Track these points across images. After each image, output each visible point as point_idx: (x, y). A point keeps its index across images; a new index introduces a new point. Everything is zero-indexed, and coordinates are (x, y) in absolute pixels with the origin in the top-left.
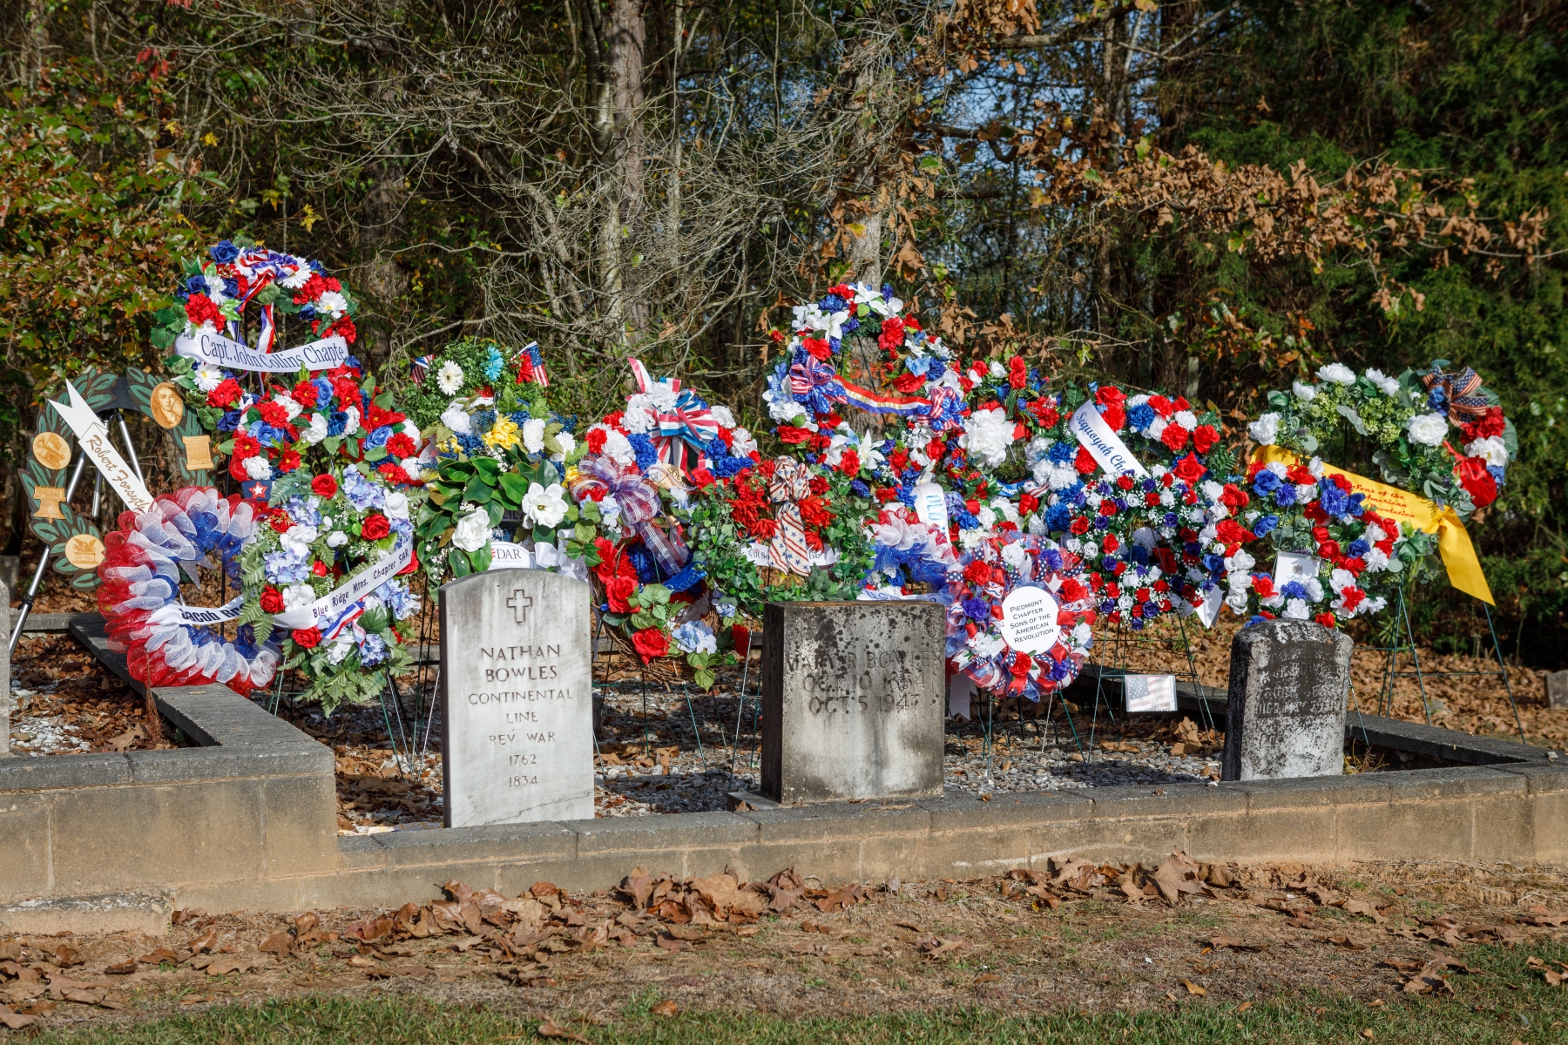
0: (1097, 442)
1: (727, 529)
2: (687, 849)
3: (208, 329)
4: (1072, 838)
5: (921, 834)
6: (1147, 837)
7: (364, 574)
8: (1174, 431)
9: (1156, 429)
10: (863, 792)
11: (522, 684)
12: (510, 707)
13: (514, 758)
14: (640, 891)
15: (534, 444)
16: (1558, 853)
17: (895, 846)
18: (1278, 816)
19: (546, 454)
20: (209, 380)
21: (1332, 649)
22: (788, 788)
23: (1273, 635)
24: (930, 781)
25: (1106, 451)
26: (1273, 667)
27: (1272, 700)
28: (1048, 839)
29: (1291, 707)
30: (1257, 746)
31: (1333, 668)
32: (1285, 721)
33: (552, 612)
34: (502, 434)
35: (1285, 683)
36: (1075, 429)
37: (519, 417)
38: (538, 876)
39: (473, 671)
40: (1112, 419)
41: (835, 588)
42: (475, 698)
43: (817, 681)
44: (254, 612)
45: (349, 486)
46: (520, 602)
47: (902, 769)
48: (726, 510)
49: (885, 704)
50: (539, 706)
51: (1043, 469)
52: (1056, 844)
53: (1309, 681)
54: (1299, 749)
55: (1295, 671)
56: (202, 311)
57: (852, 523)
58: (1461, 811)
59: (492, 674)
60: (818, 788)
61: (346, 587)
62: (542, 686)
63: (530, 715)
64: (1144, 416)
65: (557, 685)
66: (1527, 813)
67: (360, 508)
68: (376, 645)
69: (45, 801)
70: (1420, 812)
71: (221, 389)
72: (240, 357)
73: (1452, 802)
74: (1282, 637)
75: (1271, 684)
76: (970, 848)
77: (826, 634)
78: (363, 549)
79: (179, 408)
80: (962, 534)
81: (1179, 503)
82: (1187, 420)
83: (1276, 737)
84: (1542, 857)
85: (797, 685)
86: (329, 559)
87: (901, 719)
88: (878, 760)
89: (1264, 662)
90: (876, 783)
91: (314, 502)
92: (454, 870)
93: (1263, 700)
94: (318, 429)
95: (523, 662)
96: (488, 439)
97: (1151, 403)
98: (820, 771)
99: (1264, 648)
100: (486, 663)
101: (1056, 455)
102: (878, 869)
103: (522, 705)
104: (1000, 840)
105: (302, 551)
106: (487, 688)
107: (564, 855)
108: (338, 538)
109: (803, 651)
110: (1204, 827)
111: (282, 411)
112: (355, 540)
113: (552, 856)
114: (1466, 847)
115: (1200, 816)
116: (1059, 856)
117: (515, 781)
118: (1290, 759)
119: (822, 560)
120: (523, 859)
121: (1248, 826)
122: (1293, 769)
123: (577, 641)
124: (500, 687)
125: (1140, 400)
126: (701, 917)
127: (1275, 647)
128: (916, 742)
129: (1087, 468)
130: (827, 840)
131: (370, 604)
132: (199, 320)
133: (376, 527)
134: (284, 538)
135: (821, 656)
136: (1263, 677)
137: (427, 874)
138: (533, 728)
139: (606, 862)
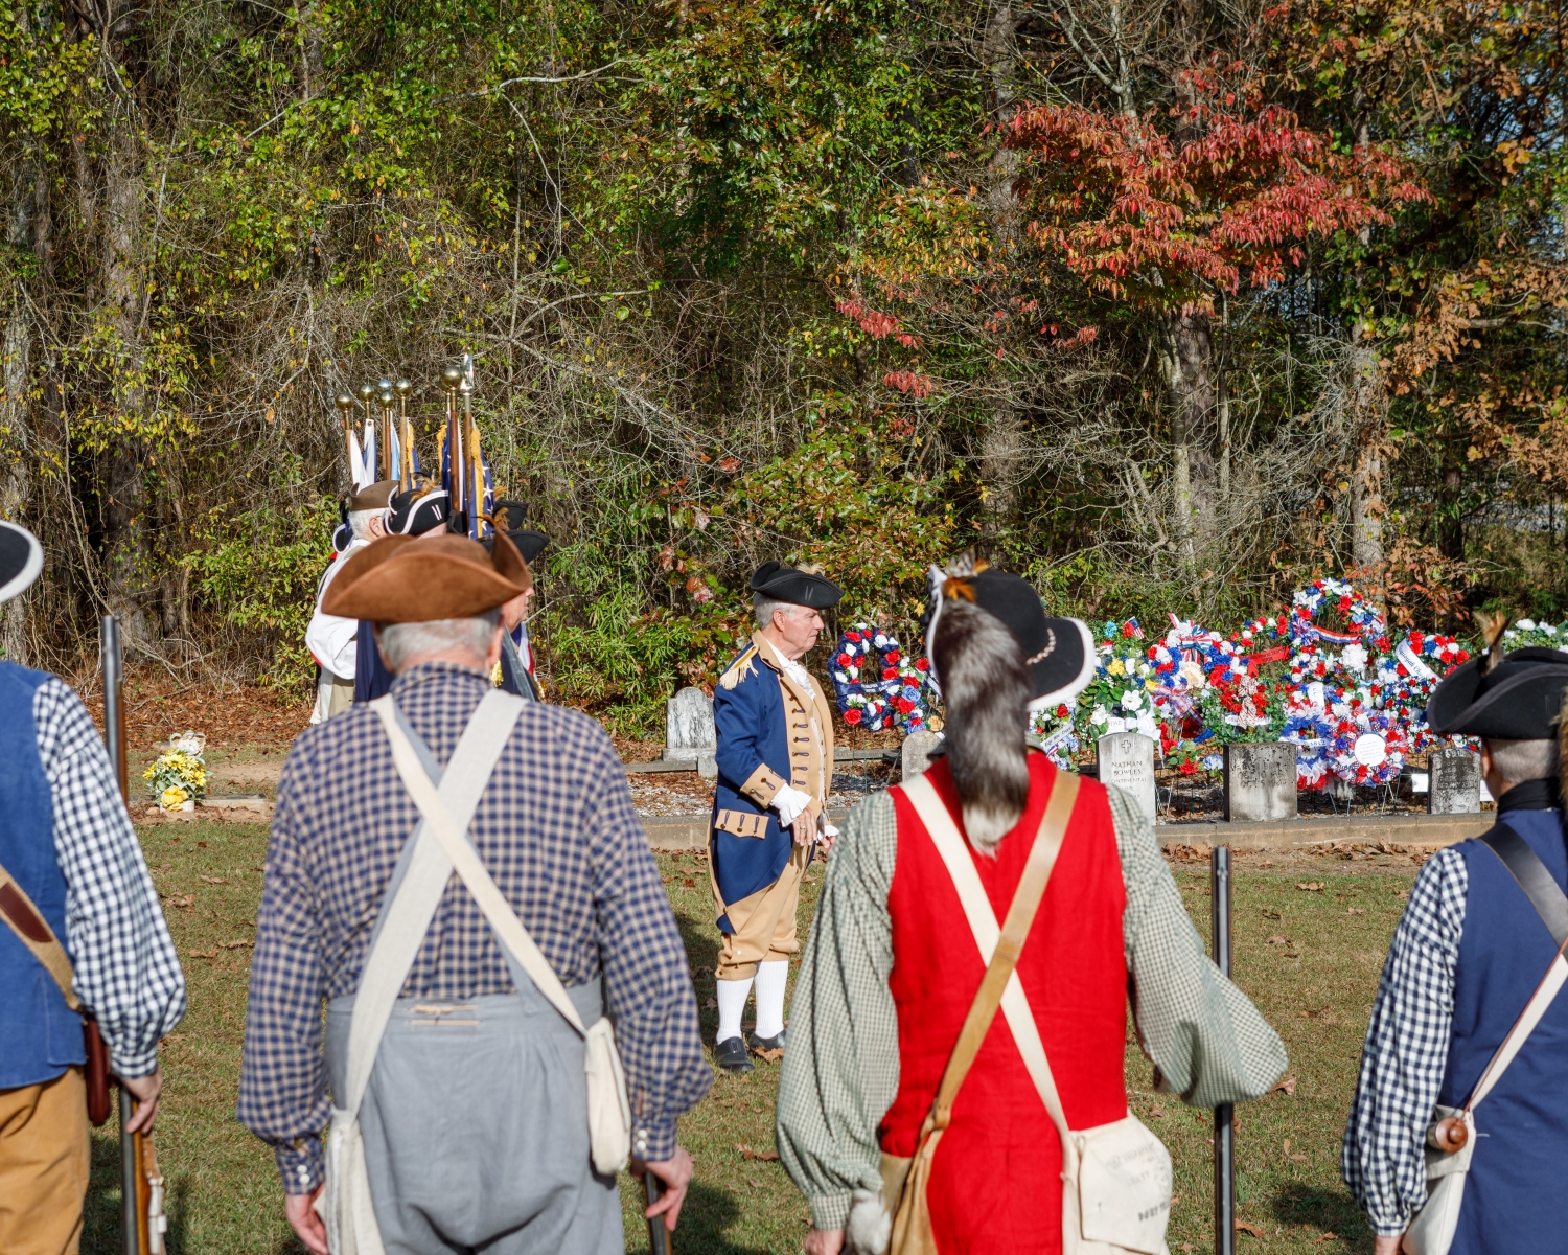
0: (1407, 660)
1: (1218, 709)
2: (1189, 835)
4: (1341, 834)
5: (1280, 831)
6: (1373, 834)
7: (1057, 732)
8: (1446, 654)
9: (1438, 653)
10: (1264, 817)
11: (1128, 776)
14: (1171, 849)
15: (1131, 671)
17: (1270, 836)
19: (1136, 675)
21: (1471, 760)
22: (1232, 817)
24: (1291, 816)
25: (1412, 664)
26: (1443, 768)
27: (1445, 782)
28: (1331, 834)
29: (1454, 785)
30: (1439, 800)
31: (1473, 768)
32: (1451, 791)
33: (1138, 749)
34: (1115, 668)
35: (1450, 774)
36: (1397, 654)
37: (1123, 657)
39: (1110, 771)
40: (1415, 649)
41: (1268, 735)
43: (1243, 774)
46: (1127, 745)
47: (1280, 810)
48: (1218, 700)
49: (1272, 783)
50: (1135, 784)
51: (1382, 673)
52: (1335, 836)
53: (1461, 774)
54: (1459, 803)
55: (1454, 770)
57: (1277, 705)
59: (1117, 772)
60: (1245, 817)
61: (1051, 738)
62: (1136, 777)
64: (1432, 646)
65: (1141, 776)
68: (1064, 763)
74: (1447, 755)
75: (1444, 775)
76: (1299, 837)
77: (1247, 756)
78: (1057, 721)
80: (1333, 706)
82: (1454, 648)
83: (1447, 798)
85: (1235, 776)
86: (1043, 726)
87: (1278, 790)
88: (1270, 806)
89: (1439, 766)
90: (1269, 815)
93: (1440, 782)
95: (1128, 768)
96: (1110, 669)
97: (1435, 640)
98: (1246, 810)
99: (1439, 760)
100: (1114, 768)
101: (1388, 666)
102: (1263, 844)
103: (1128, 784)
104: (1312, 834)
106: (1115, 777)
109: (1238, 763)
110: (1397, 831)
112: (1053, 717)
115: (1395, 826)
116: (1335, 841)
118: (1455, 806)
119: (1263, 722)
121: (1417, 831)
122: (1456, 810)
123: (1149, 759)
124: (1120, 777)
125: (1430, 638)
126: (1192, 856)
127: (1444, 759)
128: (1286, 799)
129: (1402, 672)
131: (1061, 745)
135: (1245, 764)
136: (1440, 772)
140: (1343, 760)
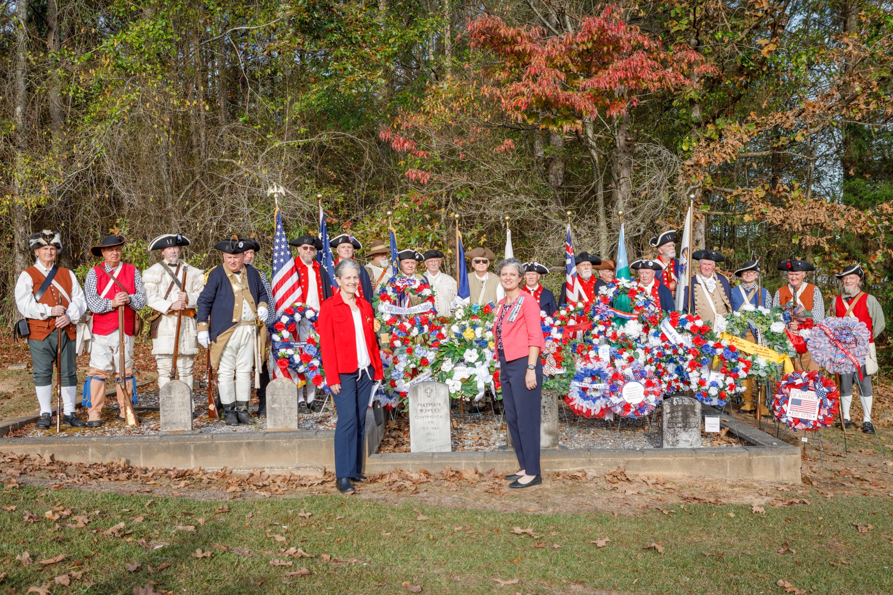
0: (667, 331)
2: (464, 462)
3: (387, 303)
4: (583, 463)
8: (694, 327)
9: (688, 326)
11: (430, 414)
12: (426, 420)
13: (428, 434)
15: (479, 336)
16: (763, 477)
18: (654, 460)
19: (482, 339)
20: (387, 318)
21: (693, 407)
23: (672, 402)
24: (554, 444)
25: (671, 334)
26: (672, 412)
27: (672, 422)
28: (574, 464)
29: (680, 425)
30: (668, 436)
31: (695, 413)
32: (677, 430)
33: (438, 394)
35: (677, 417)
36: (661, 327)
37: (474, 327)
38: (422, 467)
39: (416, 410)
40: (673, 323)
42: (416, 417)
44: (389, 387)
45: (416, 351)
46: (429, 391)
47: (546, 441)
50: (435, 420)
51: (652, 339)
52: (578, 465)
53: (685, 417)
54: (684, 438)
55: (680, 414)
56: (384, 297)
57: (572, 361)
58: (723, 461)
59: (421, 411)
61: (415, 380)
62: (435, 414)
63: (432, 422)
64: (684, 322)
65: (439, 414)
66: (749, 463)
67: (420, 357)
69: (295, 442)
70: (707, 461)
71: (390, 320)
72: (396, 310)
73: (719, 458)
74: (674, 403)
75: (672, 418)
78: (421, 368)
79: (379, 326)
80: (615, 361)
81: (685, 353)
83: (675, 434)
84: (756, 478)
86: (411, 372)
89: (668, 411)
91: (406, 355)
92: (399, 465)
93: (669, 423)
94: (415, 332)
95: (430, 407)
96: (464, 334)
97: (687, 318)
99: (668, 406)
101: (655, 335)
103: (430, 419)
104: (560, 463)
105: (402, 370)
106: (420, 414)
107: (429, 462)
108: (413, 366)
111: (405, 327)
112: (418, 366)
113: (425, 462)
114: (725, 473)
115: (626, 459)
116: (579, 469)
117: (428, 440)
118: (681, 442)
120: (418, 462)
121: (644, 463)
122: (682, 445)
123: (445, 402)
124: (424, 414)
127: (671, 407)
128: (549, 432)
129: (665, 339)
130: (505, 461)
132: (384, 300)
133: (424, 362)
134: (396, 366)
136: (669, 415)
137: (392, 465)
138: (433, 426)
139: (441, 464)
140: (614, 399)
